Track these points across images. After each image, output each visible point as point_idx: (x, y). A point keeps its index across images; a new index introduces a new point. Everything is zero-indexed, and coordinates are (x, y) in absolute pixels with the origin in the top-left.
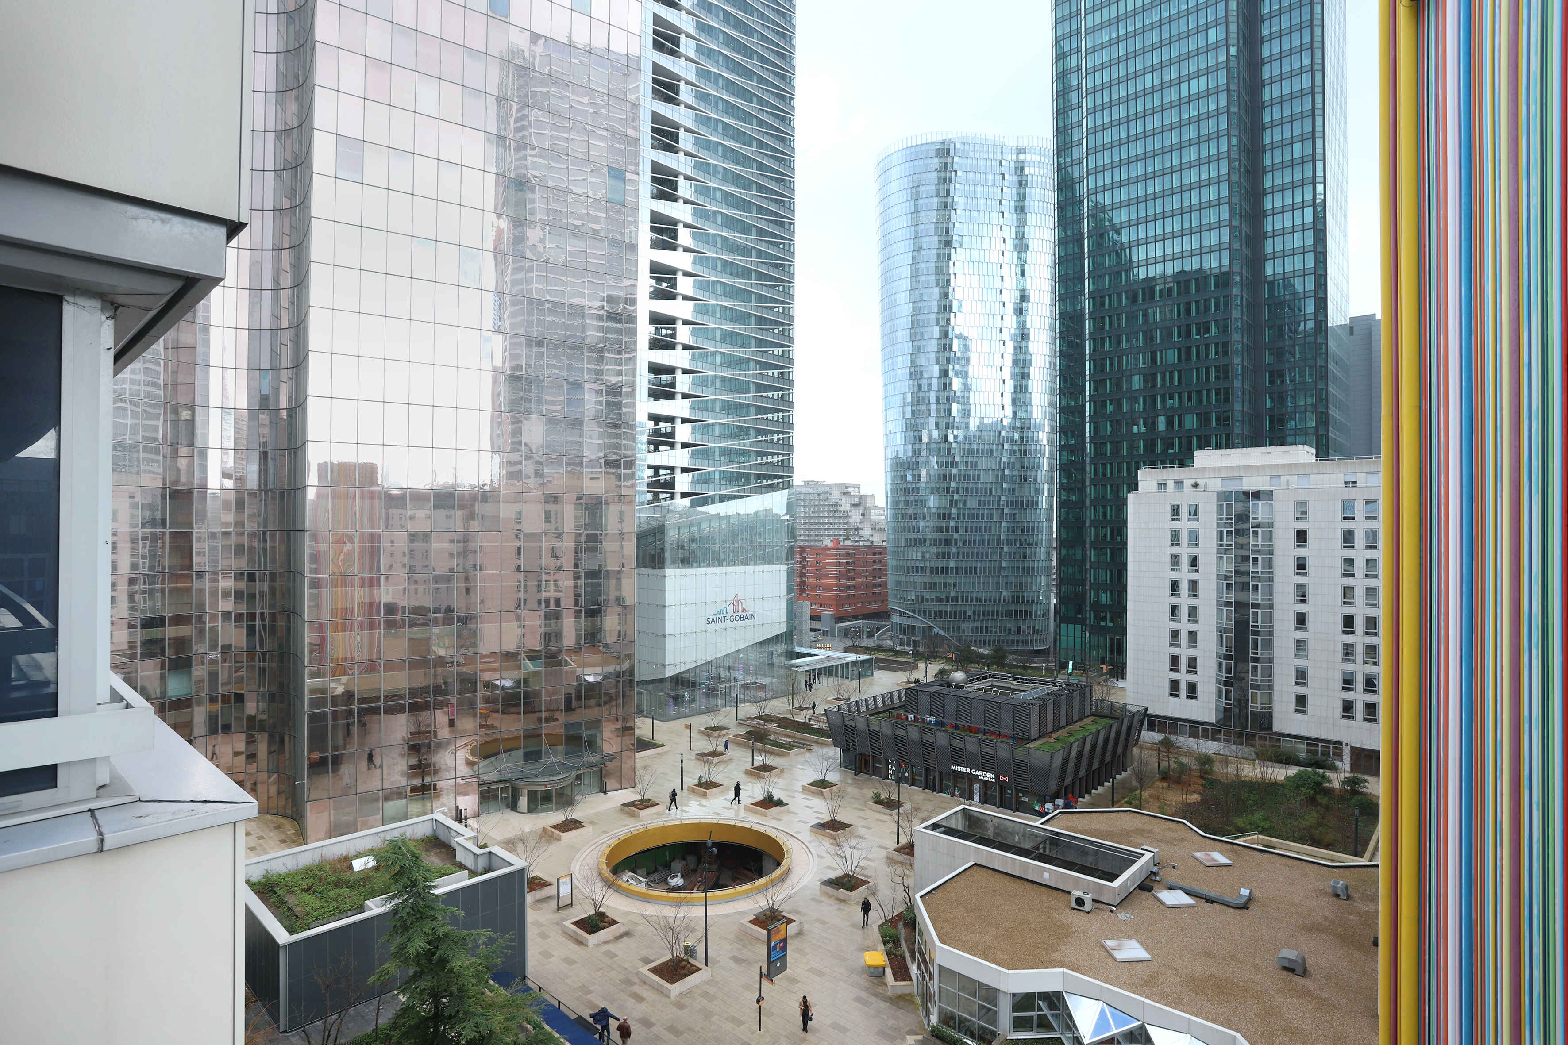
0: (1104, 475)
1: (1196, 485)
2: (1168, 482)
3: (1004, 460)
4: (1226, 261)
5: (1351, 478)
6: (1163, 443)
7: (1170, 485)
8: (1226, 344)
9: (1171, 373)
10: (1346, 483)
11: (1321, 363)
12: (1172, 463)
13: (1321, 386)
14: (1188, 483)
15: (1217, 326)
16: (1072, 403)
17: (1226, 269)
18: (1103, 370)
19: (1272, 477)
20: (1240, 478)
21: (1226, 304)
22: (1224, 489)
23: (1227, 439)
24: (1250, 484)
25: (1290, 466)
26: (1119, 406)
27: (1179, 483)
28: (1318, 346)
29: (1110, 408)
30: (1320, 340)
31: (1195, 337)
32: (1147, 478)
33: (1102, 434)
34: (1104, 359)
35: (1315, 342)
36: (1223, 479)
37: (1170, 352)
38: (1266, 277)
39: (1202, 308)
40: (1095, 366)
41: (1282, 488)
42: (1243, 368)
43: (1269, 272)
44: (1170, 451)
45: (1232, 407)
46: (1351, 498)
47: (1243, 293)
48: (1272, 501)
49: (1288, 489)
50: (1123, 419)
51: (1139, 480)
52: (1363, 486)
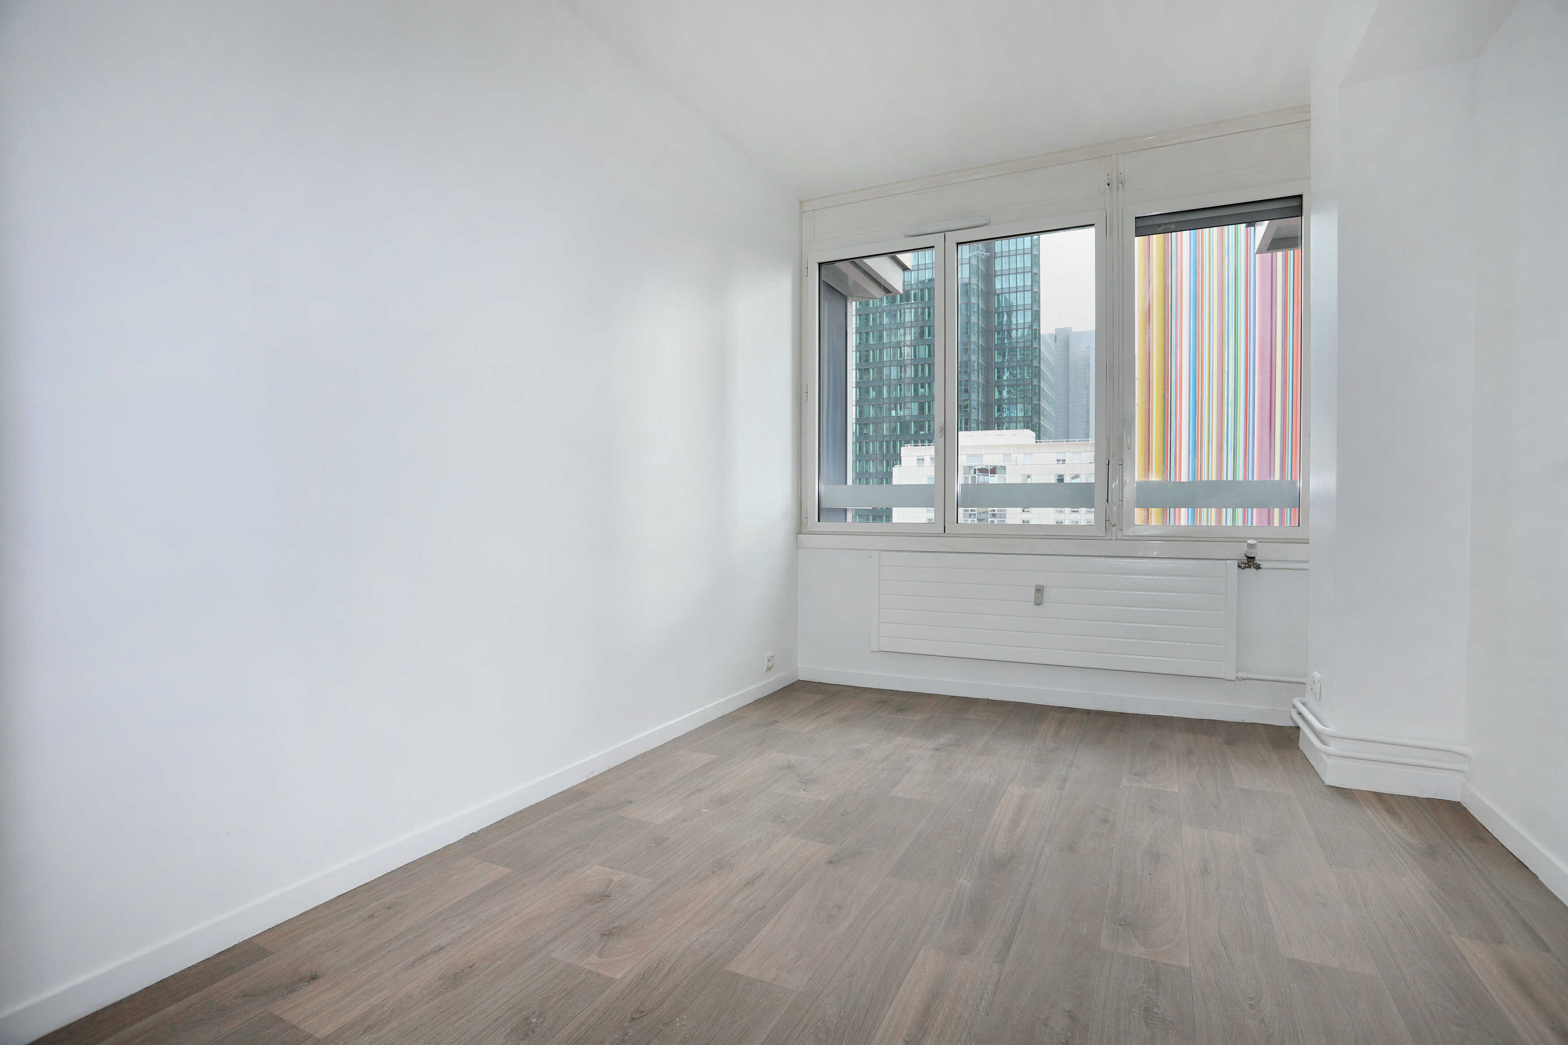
0: (867, 452)
2: (925, 458)
5: (1061, 457)
6: (915, 426)
7: (927, 460)
9: (923, 365)
10: (1058, 460)
11: (1035, 364)
12: (923, 442)
13: (1035, 382)
18: (867, 361)
19: (1005, 455)
20: (981, 455)
23: (966, 424)
24: (988, 461)
25: (1018, 446)
26: (880, 393)
28: (1034, 350)
29: (872, 394)
30: (1035, 345)
31: (927, 338)
32: (909, 454)
33: (865, 415)
34: (868, 351)
35: (1032, 347)
36: (968, 456)
37: (922, 347)
38: (995, 290)
40: (860, 357)
41: (1012, 463)
42: (978, 364)
43: (998, 286)
44: (921, 433)
45: (970, 396)
46: (1061, 473)
47: (978, 302)
48: (1005, 474)
49: (1017, 464)
50: (883, 403)
51: (902, 456)
52: (1070, 463)
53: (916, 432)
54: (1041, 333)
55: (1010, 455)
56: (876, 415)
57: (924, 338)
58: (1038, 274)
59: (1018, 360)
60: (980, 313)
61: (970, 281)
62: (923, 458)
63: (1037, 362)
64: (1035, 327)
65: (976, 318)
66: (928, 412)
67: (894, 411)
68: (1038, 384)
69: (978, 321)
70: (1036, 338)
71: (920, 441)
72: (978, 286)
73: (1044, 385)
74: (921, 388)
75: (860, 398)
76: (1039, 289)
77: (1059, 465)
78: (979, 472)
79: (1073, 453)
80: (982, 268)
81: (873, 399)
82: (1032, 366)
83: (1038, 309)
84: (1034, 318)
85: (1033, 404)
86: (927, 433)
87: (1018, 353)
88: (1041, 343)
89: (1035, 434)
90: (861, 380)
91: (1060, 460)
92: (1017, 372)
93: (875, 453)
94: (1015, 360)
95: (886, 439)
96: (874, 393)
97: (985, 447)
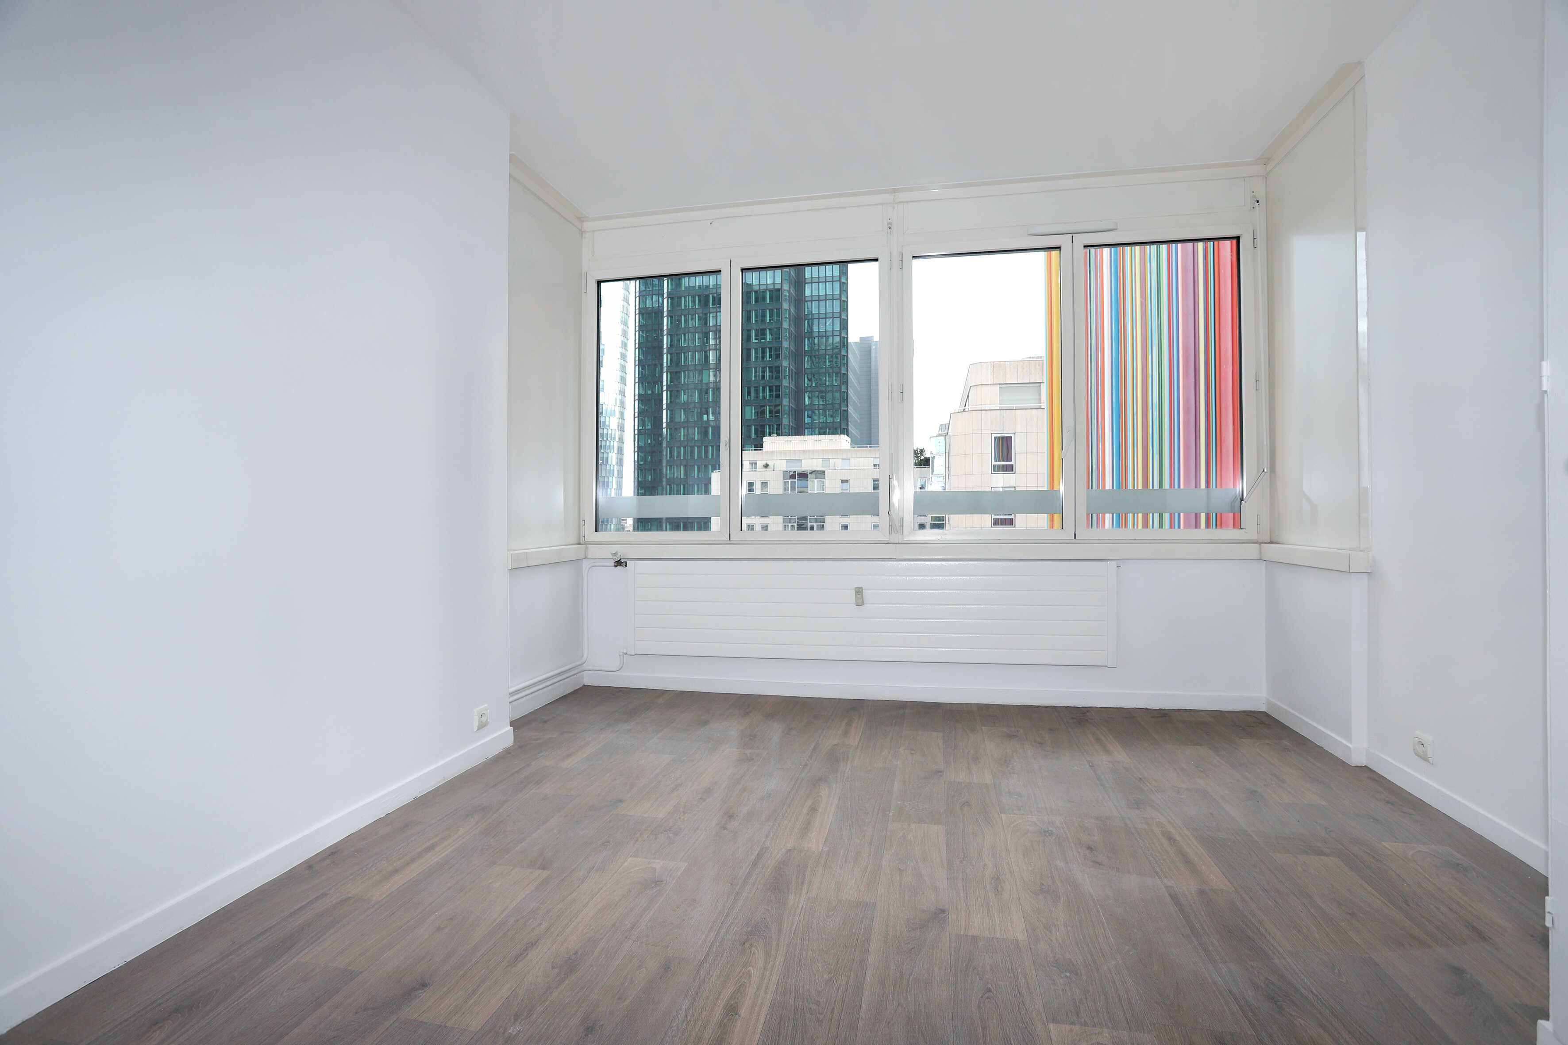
1: (766, 466)
4: (778, 280)
7: (747, 465)
8: (777, 349)
10: (874, 465)
11: (843, 371)
13: (843, 389)
14: (760, 464)
15: (771, 334)
16: (649, 392)
17: (779, 287)
18: (678, 363)
19: (824, 460)
20: (800, 461)
21: (778, 315)
22: (789, 469)
23: (778, 429)
24: (806, 466)
25: (837, 451)
26: (691, 397)
27: (753, 464)
28: (842, 357)
30: (843, 353)
31: (754, 341)
33: (677, 420)
34: (679, 354)
35: (840, 354)
36: (788, 461)
38: (805, 297)
39: (760, 318)
40: (671, 360)
41: (830, 468)
42: (789, 370)
43: (808, 293)
45: (781, 402)
47: (790, 308)
48: (824, 479)
49: (835, 469)
50: (695, 408)
54: (849, 341)
55: (828, 460)
56: (687, 419)
58: (846, 284)
59: (827, 366)
60: (791, 319)
61: (782, 286)
63: (845, 369)
64: (843, 335)
65: (788, 324)
67: (706, 415)
68: (846, 391)
69: (790, 327)
70: (844, 345)
72: (789, 292)
73: (851, 392)
75: (670, 401)
76: (847, 298)
77: (876, 470)
78: (799, 477)
80: (793, 275)
81: (685, 403)
82: (840, 373)
83: (846, 318)
84: (842, 326)
85: (841, 411)
87: (827, 361)
88: (849, 351)
89: (850, 439)
90: (672, 384)
91: (877, 465)
92: (826, 379)
93: (687, 458)
94: (824, 367)
95: (697, 444)
96: (686, 397)
97: (804, 451)
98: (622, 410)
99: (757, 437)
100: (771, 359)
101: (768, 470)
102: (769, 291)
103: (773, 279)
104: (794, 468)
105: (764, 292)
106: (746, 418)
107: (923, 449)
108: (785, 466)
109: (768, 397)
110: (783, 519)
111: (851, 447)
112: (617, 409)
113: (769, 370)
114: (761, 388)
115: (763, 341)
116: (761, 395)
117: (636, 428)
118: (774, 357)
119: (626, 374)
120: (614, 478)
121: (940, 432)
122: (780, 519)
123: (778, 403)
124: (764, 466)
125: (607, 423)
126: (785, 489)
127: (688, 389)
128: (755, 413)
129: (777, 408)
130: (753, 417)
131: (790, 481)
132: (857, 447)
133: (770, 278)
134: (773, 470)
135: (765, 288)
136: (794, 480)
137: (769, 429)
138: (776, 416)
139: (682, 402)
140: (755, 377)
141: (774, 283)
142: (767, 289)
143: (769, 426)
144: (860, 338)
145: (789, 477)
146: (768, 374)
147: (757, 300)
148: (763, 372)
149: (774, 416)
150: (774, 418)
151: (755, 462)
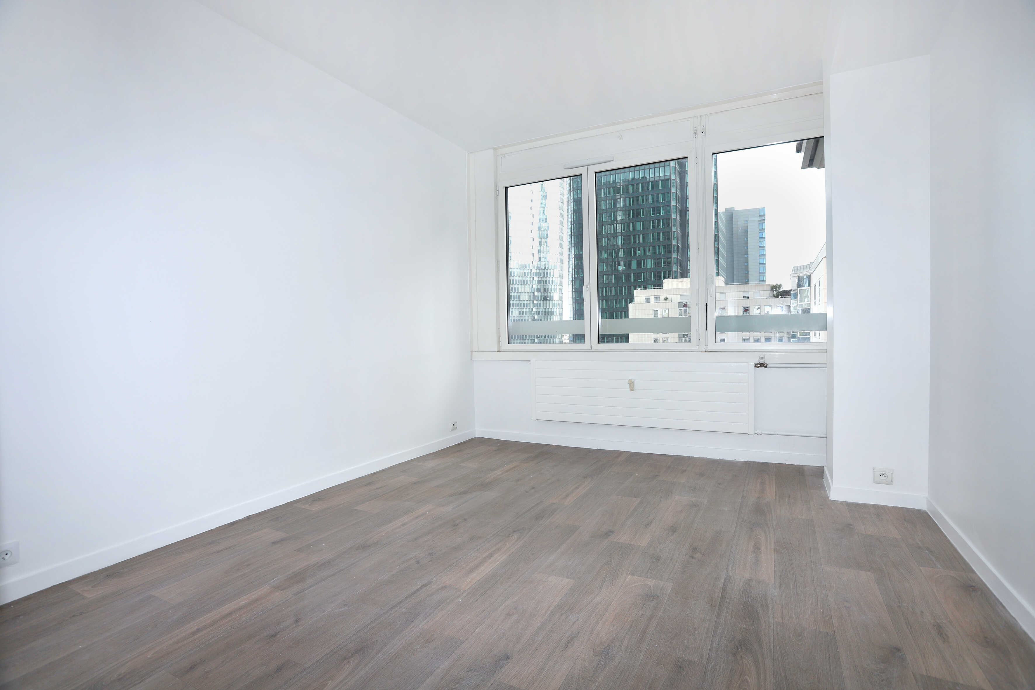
1: (666, 299)
2: (651, 297)
3: (534, 286)
4: (668, 173)
5: (746, 295)
6: (635, 276)
7: (652, 299)
9: (639, 235)
10: (744, 297)
14: (662, 298)
15: (663, 209)
17: (668, 177)
21: (668, 197)
22: (682, 301)
26: (610, 254)
27: (657, 298)
32: (639, 294)
33: (603, 269)
36: (681, 295)
37: (638, 224)
39: (655, 201)
42: (677, 234)
44: (639, 281)
45: (672, 256)
46: (747, 305)
47: (676, 192)
50: (612, 262)
51: (634, 296)
52: (752, 298)
53: (635, 280)
54: (719, 212)
56: (607, 269)
57: (640, 217)
60: (677, 199)
61: (670, 177)
62: (649, 297)
65: (675, 202)
66: (643, 267)
67: (620, 266)
69: (677, 205)
71: (638, 286)
72: (675, 180)
73: (720, 247)
74: (638, 251)
77: (745, 300)
79: (755, 291)
81: (605, 259)
86: (643, 281)
88: (718, 218)
89: (724, 279)
91: (745, 297)
93: (607, 295)
95: (611, 285)
96: (606, 255)
98: (561, 265)
99: (655, 279)
100: (663, 227)
101: (667, 301)
102: (662, 181)
103: (664, 172)
104: (686, 300)
105: (658, 181)
106: (647, 267)
107: (781, 284)
108: (679, 299)
109: (662, 252)
110: (679, 334)
111: (725, 285)
112: (559, 264)
113: (663, 234)
114: (657, 246)
115: (657, 215)
116: (657, 251)
117: (573, 276)
118: (666, 225)
119: (563, 241)
120: (557, 309)
121: (793, 273)
122: (677, 335)
123: (670, 257)
124: (664, 299)
125: (552, 274)
126: (680, 314)
127: (608, 250)
128: (653, 263)
129: (669, 260)
130: (652, 267)
131: (683, 309)
132: (731, 285)
133: (662, 172)
134: (671, 302)
135: (659, 179)
136: (686, 308)
137: (664, 274)
138: (668, 265)
139: (604, 258)
140: (653, 239)
141: (665, 176)
142: (660, 180)
143: (664, 272)
144: (726, 209)
145: (682, 306)
146: (662, 237)
147: (653, 187)
148: (659, 235)
149: (666, 265)
150: (667, 266)
151: (658, 296)
